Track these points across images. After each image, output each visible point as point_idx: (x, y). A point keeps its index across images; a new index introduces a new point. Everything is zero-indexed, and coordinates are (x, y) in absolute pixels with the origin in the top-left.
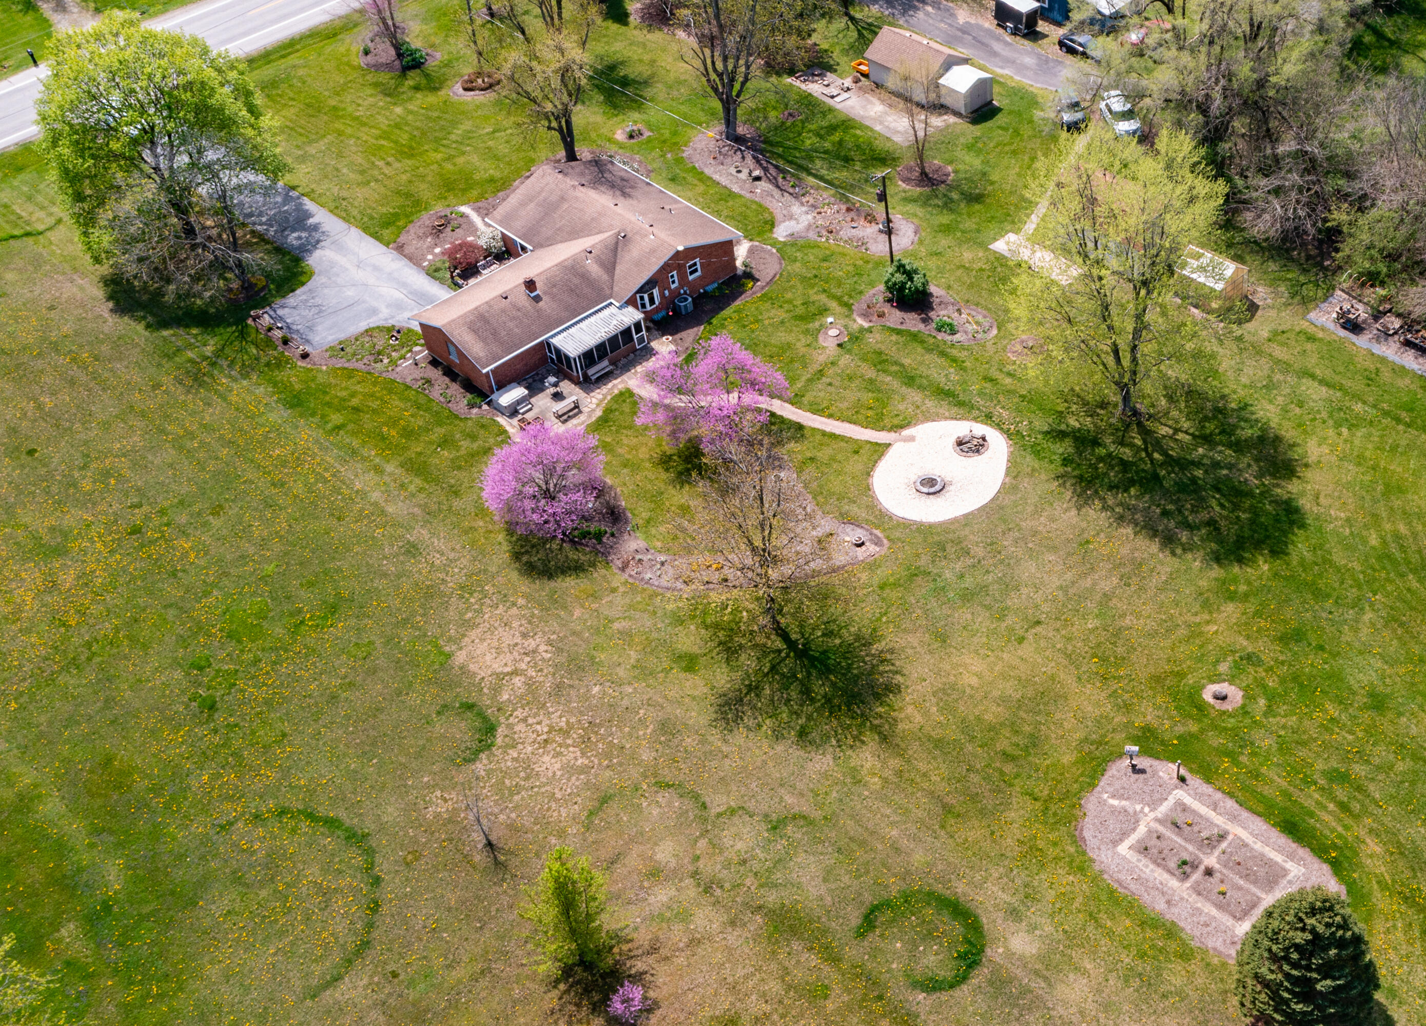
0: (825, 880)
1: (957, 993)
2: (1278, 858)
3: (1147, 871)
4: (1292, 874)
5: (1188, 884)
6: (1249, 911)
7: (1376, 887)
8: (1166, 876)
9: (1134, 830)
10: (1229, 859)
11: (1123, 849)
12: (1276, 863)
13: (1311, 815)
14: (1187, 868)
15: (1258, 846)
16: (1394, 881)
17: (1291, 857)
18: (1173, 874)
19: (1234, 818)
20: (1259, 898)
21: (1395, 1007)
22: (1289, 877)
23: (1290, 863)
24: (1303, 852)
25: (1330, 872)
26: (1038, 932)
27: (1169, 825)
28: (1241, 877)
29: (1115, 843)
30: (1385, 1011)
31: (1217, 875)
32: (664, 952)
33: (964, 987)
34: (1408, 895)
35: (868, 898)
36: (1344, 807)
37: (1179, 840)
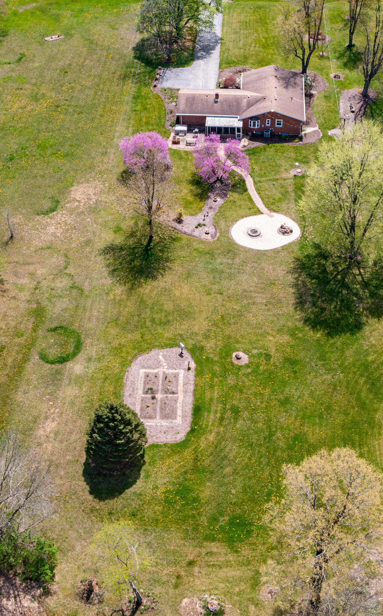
0: (62, 310)
1: (46, 365)
2: (179, 412)
3: (139, 382)
4: (175, 421)
5: (143, 396)
6: (147, 418)
7: (193, 447)
8: (142, 388)
9: (154, 369)
10: (165, 400)
11: (142, 371)
12: (176, 414)
13: (209, 412)
14: (150, 391)
15: (179, 405)
16: (201, 451)
17: (184, 417)
18: (144, 389)
19: (185, 392)
20: (156, 417)
21: (142, 481)
22: (173, 421)
23: (181, 418)
24: (189, 419)
25: (188, 431)
26: (87, 369)
27: (164, 376)
28: (160, 408)
29: (143, 367)
30: (137, 479)
31: (155, 401)
32: (5, 294)
33: (50, 365)
34: (199, 459)
35: (64, 324)
36: (222, 419)
37: (161, 382)
